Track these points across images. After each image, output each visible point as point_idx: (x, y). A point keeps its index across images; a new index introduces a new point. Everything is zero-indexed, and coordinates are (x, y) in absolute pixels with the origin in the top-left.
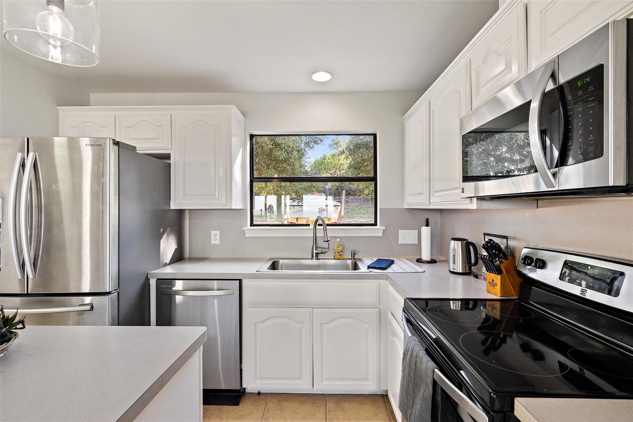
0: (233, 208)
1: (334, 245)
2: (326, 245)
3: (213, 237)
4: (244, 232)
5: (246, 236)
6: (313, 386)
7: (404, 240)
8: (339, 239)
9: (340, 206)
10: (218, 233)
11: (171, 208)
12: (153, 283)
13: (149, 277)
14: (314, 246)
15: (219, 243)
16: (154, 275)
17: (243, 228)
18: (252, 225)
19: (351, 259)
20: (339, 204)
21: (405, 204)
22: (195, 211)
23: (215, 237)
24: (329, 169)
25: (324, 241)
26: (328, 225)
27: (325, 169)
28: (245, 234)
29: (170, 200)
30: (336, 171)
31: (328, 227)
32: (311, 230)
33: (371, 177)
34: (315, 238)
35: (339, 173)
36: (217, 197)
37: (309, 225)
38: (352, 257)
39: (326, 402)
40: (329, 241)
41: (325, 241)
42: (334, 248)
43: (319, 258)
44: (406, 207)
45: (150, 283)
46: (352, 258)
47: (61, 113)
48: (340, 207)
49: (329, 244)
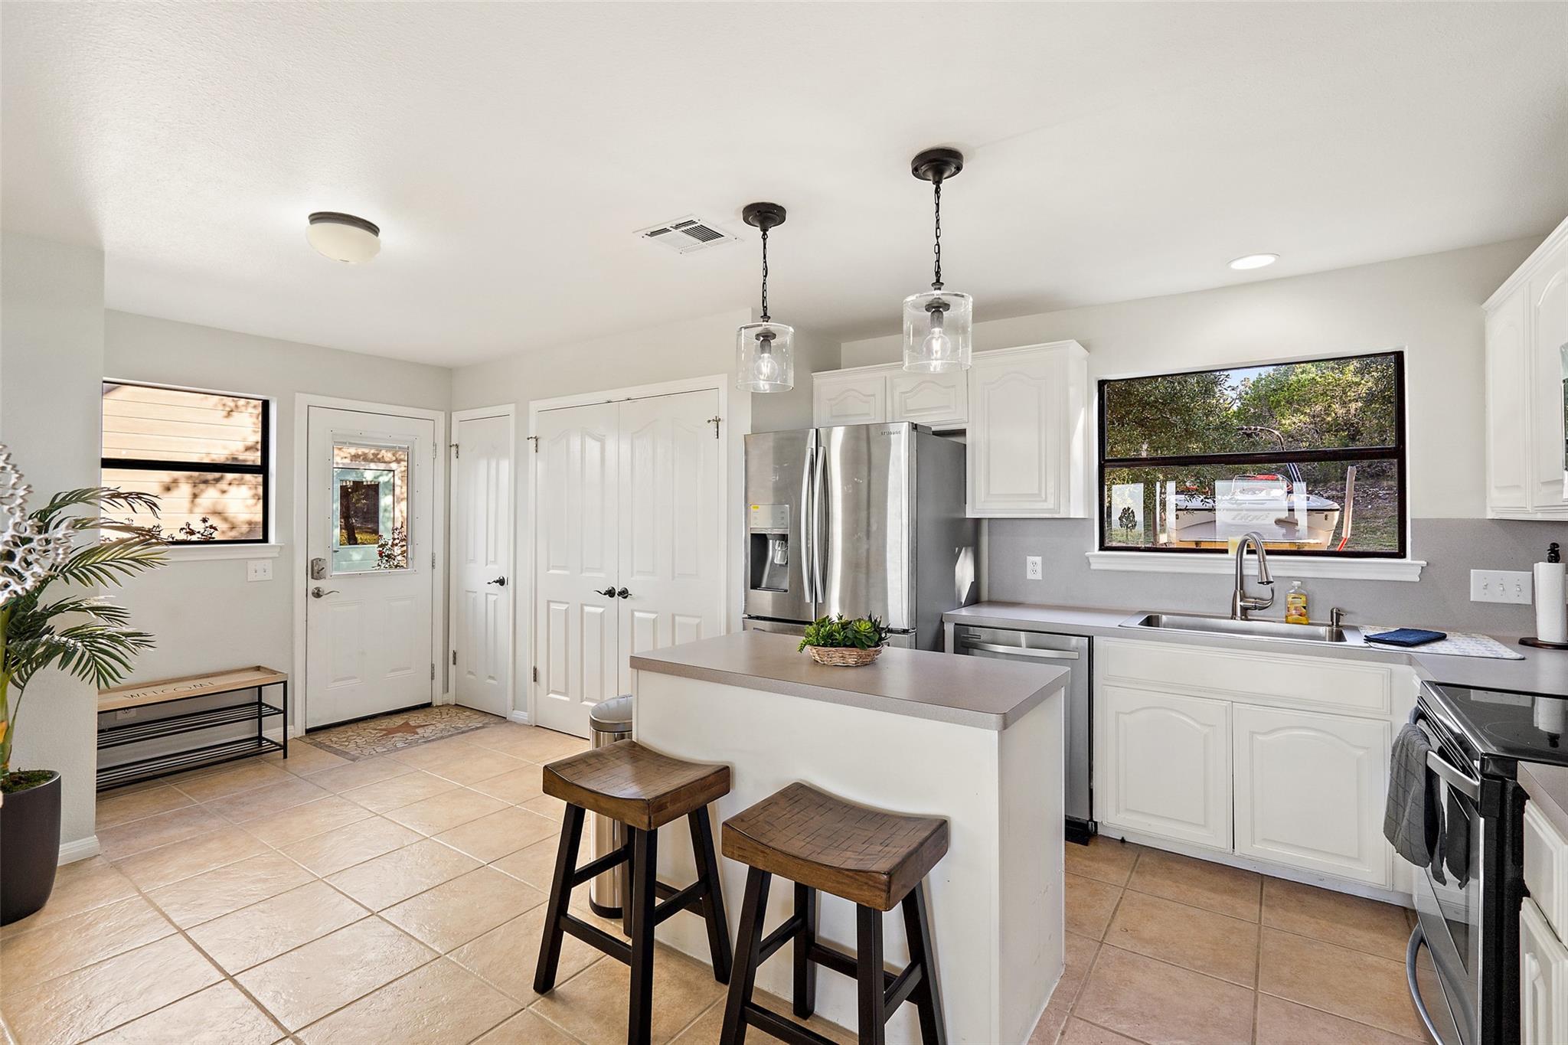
0: (1071, 517)
1: (1286, 595)
2: (1265, 592)
3: (1029, 567)
4: (1089, 561)
5: (1092, 567)
6: (1234, 848)
7: (1485, 594)
8: (1300, 582)
9: (1338, 510)
10: (1038, 559)
11: (967, 517)
12: (949, 629)
13: (943, 620)
14: (1238, 593)
15: (1041, 579)
16: (951, 618)
17: (1087, 554)
18: (1102, 547)
19: (1329, 626)
20: (1336, 506)
21: (1489, 509)
22: (998, 522)
23: (1034, 567)
24: (1304, 401)
25: (1259, 583)
26: (1269, 553)
27: (1291, 404)
28: (1089, 564)
29: (966, 503)
30: (1330, 406)
31: (1268, 557)
32: (1231, 562)
33: (1391, 448)
34: (1241, 579)
35: (1341, 411)
36: (1044, 497)
37: (1226, 551)
38: (1332, 620)
39: (1262, 885)
40: (1272, 582)
41: (1263, 583)
42: (1286, 598)
43: (1249, 617)
44: (1490, 515)
45: (944, 630)
46: (1333, 623)
47: (816, 382)
48: (1337, 514)
49: (1273, 591)
